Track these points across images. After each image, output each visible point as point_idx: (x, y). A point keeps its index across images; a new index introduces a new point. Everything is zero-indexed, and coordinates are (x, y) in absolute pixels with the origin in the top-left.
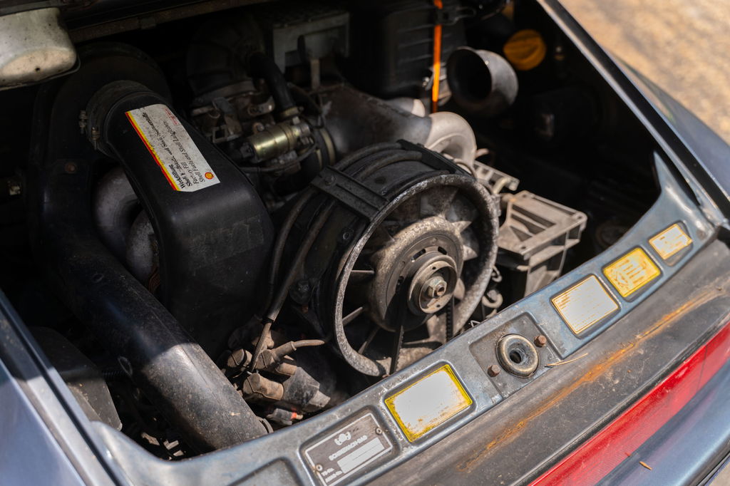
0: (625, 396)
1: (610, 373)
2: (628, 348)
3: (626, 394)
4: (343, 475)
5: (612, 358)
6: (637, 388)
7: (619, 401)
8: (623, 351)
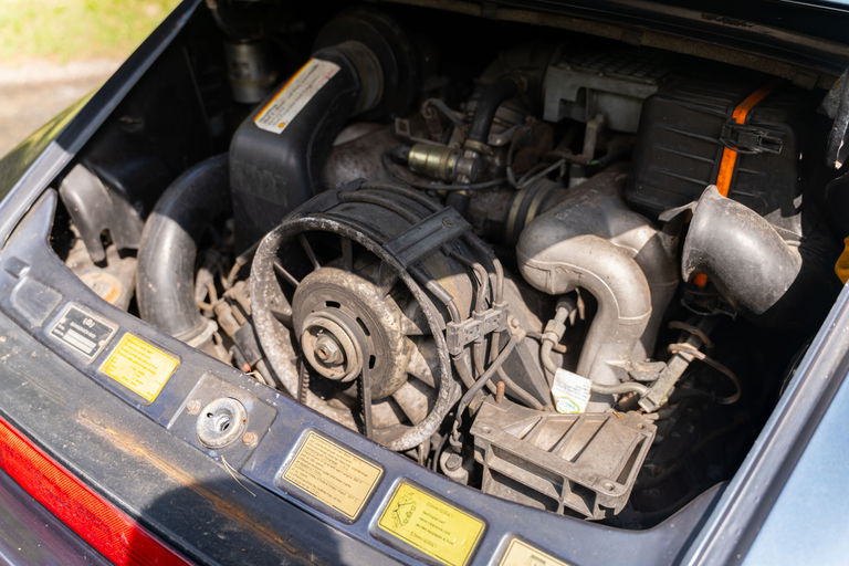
0: (195, 545)
1: (235, 529)
2: (288, 546)
3: (200, 546)
4: (61, 337)
5: (263, 529)
6: (214, 558)
7: (186, 539)
8: (280, 541)
